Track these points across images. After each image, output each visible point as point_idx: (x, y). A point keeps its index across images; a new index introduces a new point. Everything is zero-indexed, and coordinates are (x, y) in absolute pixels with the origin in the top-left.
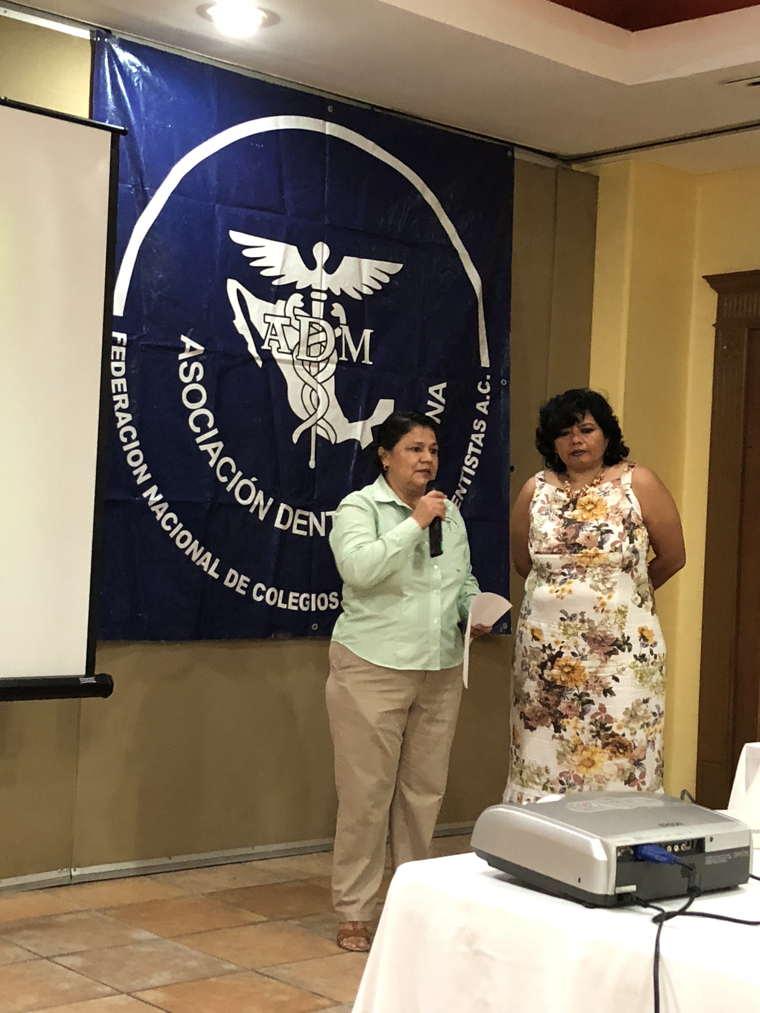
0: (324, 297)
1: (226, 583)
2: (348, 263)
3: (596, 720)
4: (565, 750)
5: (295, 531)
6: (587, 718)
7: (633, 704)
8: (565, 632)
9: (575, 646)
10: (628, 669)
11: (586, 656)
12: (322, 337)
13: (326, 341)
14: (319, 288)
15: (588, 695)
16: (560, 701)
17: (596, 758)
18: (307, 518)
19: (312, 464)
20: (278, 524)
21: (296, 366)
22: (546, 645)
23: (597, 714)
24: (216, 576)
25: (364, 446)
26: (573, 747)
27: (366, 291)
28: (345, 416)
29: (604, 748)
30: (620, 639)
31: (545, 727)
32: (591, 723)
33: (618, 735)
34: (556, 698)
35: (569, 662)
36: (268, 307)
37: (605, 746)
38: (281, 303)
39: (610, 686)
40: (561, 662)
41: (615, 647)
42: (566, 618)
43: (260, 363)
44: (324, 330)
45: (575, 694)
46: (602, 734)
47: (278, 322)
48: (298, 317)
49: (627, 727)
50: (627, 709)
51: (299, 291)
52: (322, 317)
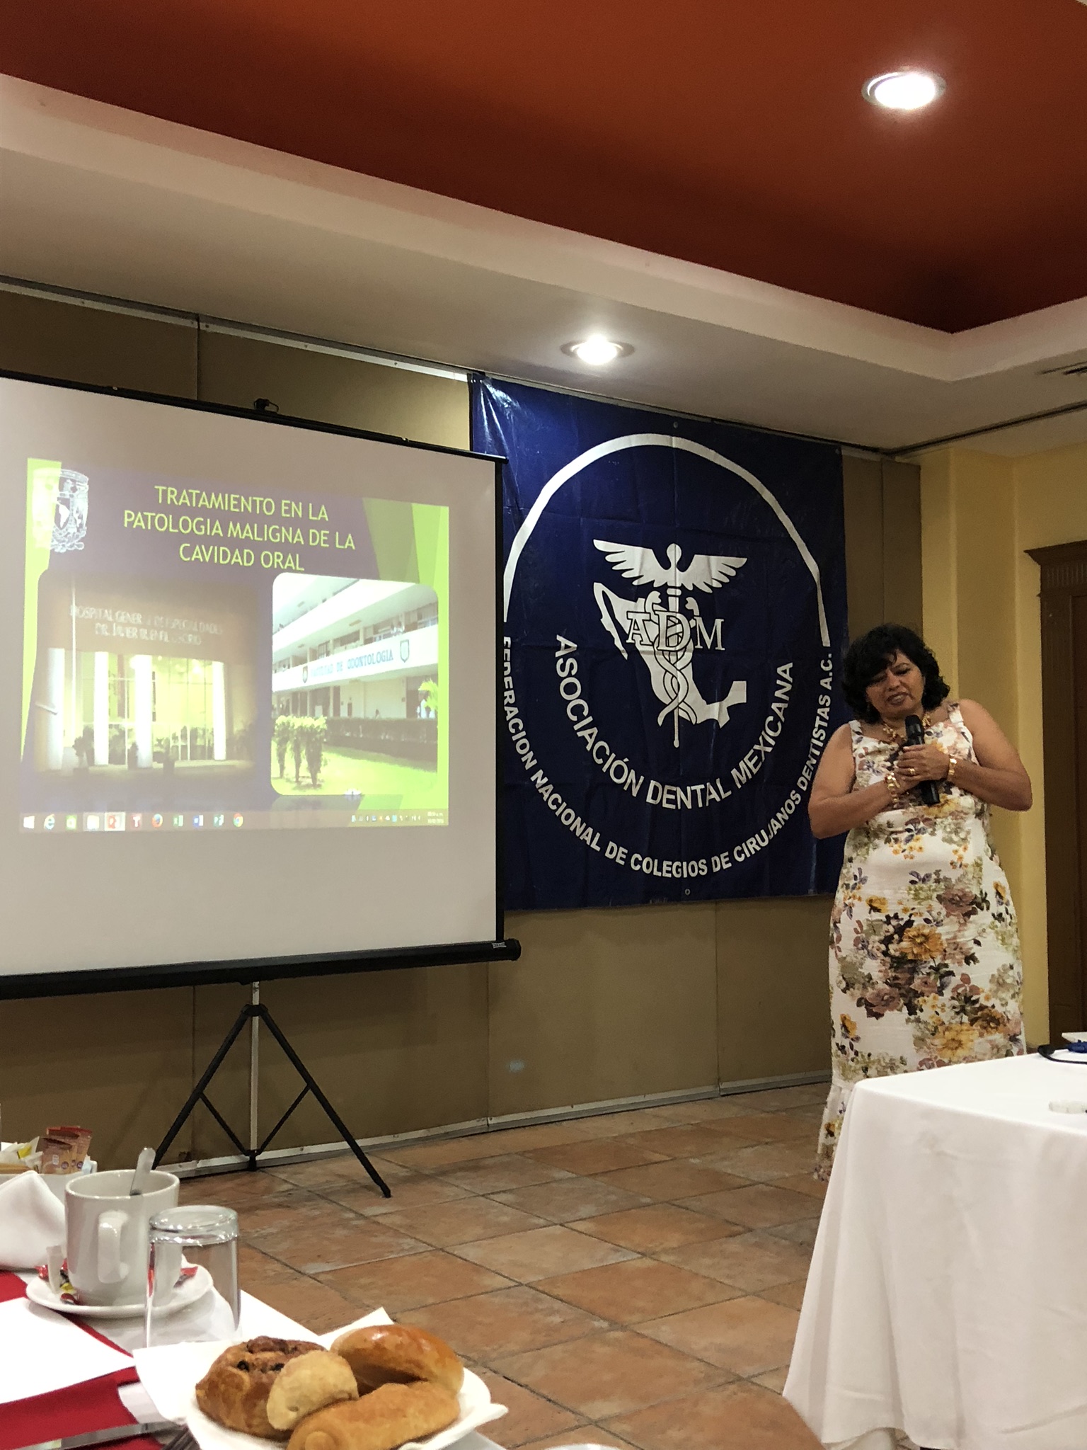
0: (679, 592)
1: (607, 854)
2: (698, 560)
3: (959, 994)
4: (923, 1033)
5: (665, 805)
6: (948, 993)
7: (998, 970)
8: (916, 897)
9: (928, 912)
10: (988, 930)
11: (942, 921)
12: (678, 628)
13: (683, 632)
14: (674, 585)
15: (946, 966)
16: (913, 978)
17: (963, 1038)
18: (675, 793)
19: (676, 744)
20: (649, 800)
21: (657, 656)
22: (892, 915)
23: (958, 987)
24: (598, 849)
25: (721, 725)
26: (933, 1030)
27: (716, 584)
28: (703, 698)
29: (972, 1025)
30: (979, 896)
31: (897, 1011)
32: (953, 998)
33: (987, 1007)
34: (907, 976)
35: (921, 932)
36: (630, 605)
37: (972, 1022)
38: (641, 600)
39: (972, 952)
40: (911, 932)
41: (974, 906)
42: (917, 880)
43: (626, 656)
44: (680, 622)
45: (931, 967)
46: (968, 1008)
47: (639, 618)
48: (656, 612)
49: (997, 997)
50: (993, 976)
51: (657, 589)
52: (677, 611)
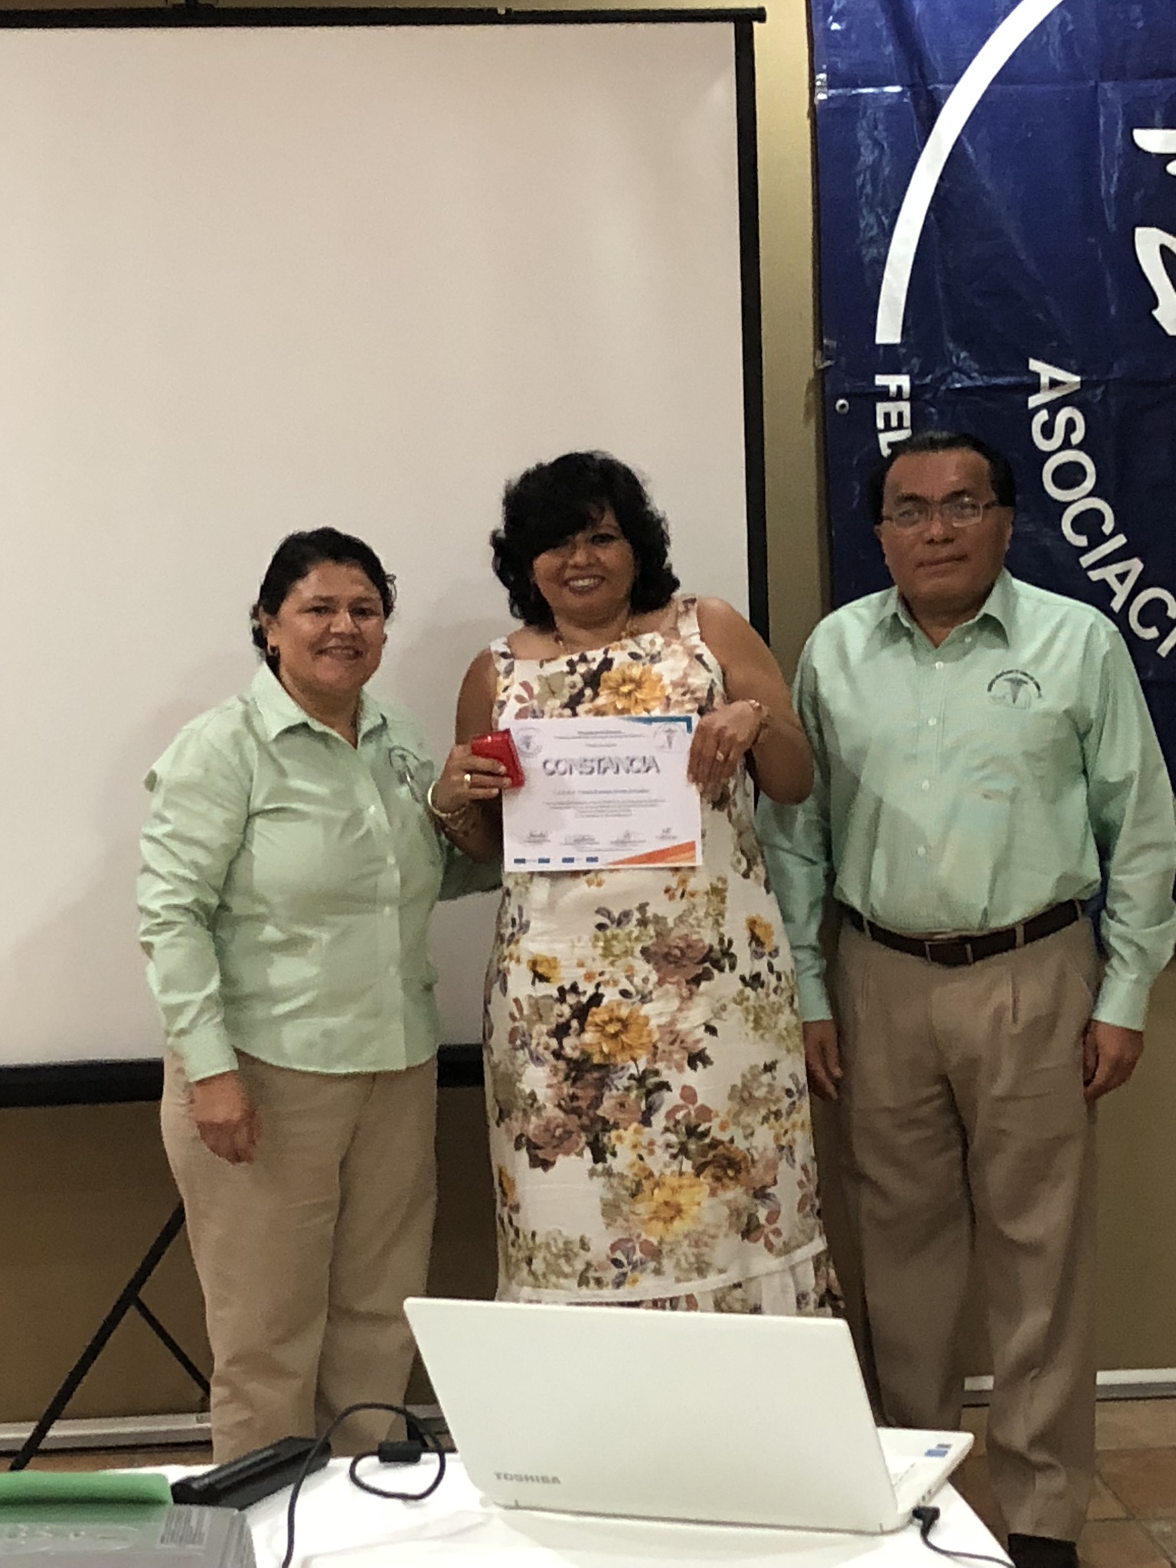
3: (677, 1122)
4: (616, 1194)
6: (659, 1120)
7: (744, 1076)
8: (607, 952)
9: (628, 977)
10: (732, 1006)
11: (651, 993)
15: (657, 1073)
16: (602, 1095)
17: (683, 1199)
22: (567, 987)
23: (676, 1109)
26: (634, 1187)
29: (698, 1175)
30: (717, 947)
31: (573, 1157)
32: (667, 1130)
33: (722, 1143)
34: (592, 1092)
35: (616, 1013)
37: (699, 1170)
39: (701, 1046)
40: (598, 1015)
41: (707, 965)
42: (608, 922)
45: (631, 1077)
46: (692, 1146)
49: (737, 1124)
50: (734, 1087)
